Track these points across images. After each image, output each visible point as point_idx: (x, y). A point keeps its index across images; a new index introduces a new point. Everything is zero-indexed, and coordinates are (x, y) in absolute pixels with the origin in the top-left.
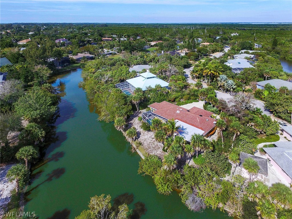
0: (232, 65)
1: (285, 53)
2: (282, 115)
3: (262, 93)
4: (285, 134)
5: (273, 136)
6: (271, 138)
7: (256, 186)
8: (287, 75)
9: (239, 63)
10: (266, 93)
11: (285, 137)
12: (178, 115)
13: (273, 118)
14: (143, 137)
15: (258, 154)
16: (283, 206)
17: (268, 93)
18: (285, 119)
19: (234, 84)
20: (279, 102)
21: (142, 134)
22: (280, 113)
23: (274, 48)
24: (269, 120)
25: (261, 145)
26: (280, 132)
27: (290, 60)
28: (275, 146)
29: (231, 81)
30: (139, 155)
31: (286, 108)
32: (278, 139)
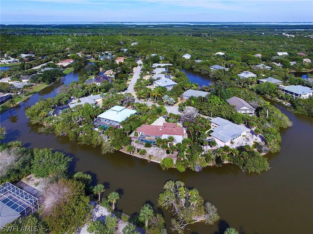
0: (162, 84)
2: (207, 114)
3: (191, 102)
4: (212, 124)
6: (208, 128)
8: (195, 85)
9: (166, 81)
11: (213, 125)
12: (161, 131)
13: (205, 117)
14: (149, 151)
16: (228, 153)
17: (194, 101)
18: (209, 116)
19: (174, 99)
21: (147, 150)
25: (206, 132)
26: (210, 123)
27: (187, 68)
28: (212, 131)
29: (171, 99)
30: (154, 162)
32: (210, 127)
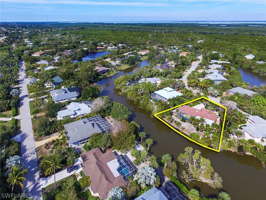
0: (212, 77)
1: (242, 63)
3: (234, 98)
4: (249, 120)
5: (244, 122)
6: (243, 123)
7: (243, 140)
8: (246, 84)
9: (217, 76)
10: (236, 98)
11: (249, 122)
12: (197, 113)
13: (243, 113)
15: (239, 130)
16: (252, 146)
17: (237, 98)
18: (248, 113)
19: (218, 92)
20: (245, 104)
22: (245, 109)
23: (234, 59)
24: (241, 114)
25: (239, 125)
26: (247, 119)
27: (245, 68)
28: (245, 126)
29: (216, 91)
31: (249, 107)
32: (246, 122)
